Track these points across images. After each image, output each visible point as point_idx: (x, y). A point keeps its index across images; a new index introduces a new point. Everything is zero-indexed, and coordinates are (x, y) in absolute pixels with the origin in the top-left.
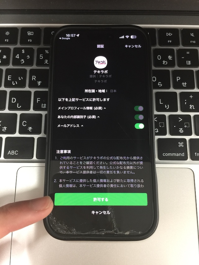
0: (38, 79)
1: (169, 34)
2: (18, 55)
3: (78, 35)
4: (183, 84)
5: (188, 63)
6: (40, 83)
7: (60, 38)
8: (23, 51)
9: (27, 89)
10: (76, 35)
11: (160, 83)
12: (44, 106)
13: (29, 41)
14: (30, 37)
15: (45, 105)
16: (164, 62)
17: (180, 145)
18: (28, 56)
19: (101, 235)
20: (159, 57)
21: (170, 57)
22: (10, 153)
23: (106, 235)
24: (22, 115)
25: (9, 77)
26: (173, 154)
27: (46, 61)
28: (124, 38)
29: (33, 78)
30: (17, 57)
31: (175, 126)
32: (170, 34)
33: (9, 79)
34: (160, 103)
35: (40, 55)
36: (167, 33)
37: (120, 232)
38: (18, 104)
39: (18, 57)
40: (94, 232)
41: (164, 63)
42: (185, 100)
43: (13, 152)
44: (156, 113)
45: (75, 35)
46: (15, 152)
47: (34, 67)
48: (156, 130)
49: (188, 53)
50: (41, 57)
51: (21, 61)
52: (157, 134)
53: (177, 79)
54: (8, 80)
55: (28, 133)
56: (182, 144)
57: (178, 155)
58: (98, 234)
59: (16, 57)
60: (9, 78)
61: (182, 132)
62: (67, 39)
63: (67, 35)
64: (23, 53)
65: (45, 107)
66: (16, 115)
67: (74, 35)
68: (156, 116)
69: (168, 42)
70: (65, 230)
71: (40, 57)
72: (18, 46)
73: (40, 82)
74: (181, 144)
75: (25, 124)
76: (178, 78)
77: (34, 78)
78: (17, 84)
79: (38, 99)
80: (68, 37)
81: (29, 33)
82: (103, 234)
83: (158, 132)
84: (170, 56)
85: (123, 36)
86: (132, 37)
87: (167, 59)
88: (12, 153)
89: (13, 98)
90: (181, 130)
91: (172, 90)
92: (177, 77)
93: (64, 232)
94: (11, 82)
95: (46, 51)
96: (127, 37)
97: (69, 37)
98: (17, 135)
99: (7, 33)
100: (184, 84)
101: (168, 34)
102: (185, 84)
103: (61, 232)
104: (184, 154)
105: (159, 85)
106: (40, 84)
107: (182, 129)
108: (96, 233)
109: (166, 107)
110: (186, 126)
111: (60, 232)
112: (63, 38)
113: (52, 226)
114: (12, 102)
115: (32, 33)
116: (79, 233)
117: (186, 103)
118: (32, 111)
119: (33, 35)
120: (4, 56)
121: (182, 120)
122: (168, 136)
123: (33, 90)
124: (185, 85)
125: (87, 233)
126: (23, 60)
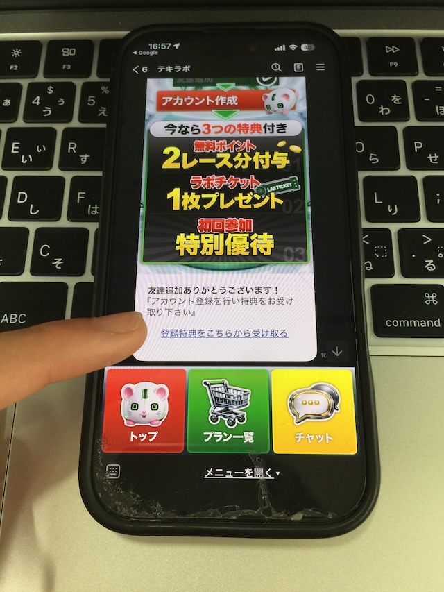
0: (81, 151)
1: (392, 49)
2: (38, 98)
3: (177, 46)
4: (430, 157)
5: (439, 111)
6: (86, 159)
7: (135, 53)
8: (50, 90)
9: (55, 171)
10: (172, 46)
11: (373, 157)
12: (94, 210)
13: (64, 67)
14: (68, 60)
15: (96, 207)
16: (382, 109)
17: (429, 301)
18: (62, 100)
19: (227, 522)
20: (370, 99)
21: (396, 99)
22: (7, 320)
23: (242, 520)
24: (39, 232)
25: (15, 145)
26: (413, 323)
27: (103, 111)
28: (284, 49)
29: (70, 148)
30: (36, 101)
31: (414, 256)
32: (395, 49)
33: (15, 150)
34: (376, 202)
35: (90, 97)
36: (387, 47)
37: (278, 514)
38: (32, 206)
39: (38, 103)
40: (210, 514)
41: (382, 111)
42: (438, 195)
43: (14, 316)
44: (365, 224)
45: (170, 44)
46: (17, 318)
47: (75, 123)
48: (368, 265)
49: (439, 89)
50: (91, 102)
51: (44, 111)
52: (370, 275)
53: (416, 147)
54: (13, 151)
55: (53, 272)
56: (433, 297)
57: (424, 324)
58: (221, 517)
59: (33, 103)
60: (13, 147)
61: (432, 270)
62: (152, 53)
63: (151, 45)
64: (50, 93)
65: (96, 212)
66: (25, 231)
67: (167, 46)
68: (366, 231)
69: (391, 65)
70: (135, 507)
71: (89, 100)
72: (40, 78)
73: (86, 156)
74: (431, 299)
75: (45, 250)
76: (418, 145)
77: (72, 147)
78: (31, 160)
79: (79, 193)
80: (153, 50)
81: (67, 52)
82: (234, 518)
83: (371, 268)
84: (395, 96)
85: (284, 46)
86: (304, 47)
87: (388, 103)
88: (11, 318)
89: (20, 193)
90: (430, 265)
91: (403, 171)
92: (415, 143)
93: (131, 513)
94: (18, 157)
95: (103, 88)
96: (293, 47)
97: (155, 50)
98: (26, 277)
99: (16, 53)
100: (433, 158)
101: (388, 49)
102: (436, 157)
103: (124, 512)
104: (439, 322)
105: (371, 160)
106: (85, 161)
107: (432, 261)
108: (214, 515)
109: (390, 210)
110: (441, 256)
111: (121, 511)
112: (141, 53)
113: (100, 495)
114: (19, 202)
115: (72, 52)
116: (171, 516)
117: (438, 200)
118: (64, 222)
119: (74, 54)
120: (6, 101)
121: (430, 240)
122: (398, 279)
123: (68, 176)
124: (436, 160)
125: (191, 516)
126: (48, 109)
